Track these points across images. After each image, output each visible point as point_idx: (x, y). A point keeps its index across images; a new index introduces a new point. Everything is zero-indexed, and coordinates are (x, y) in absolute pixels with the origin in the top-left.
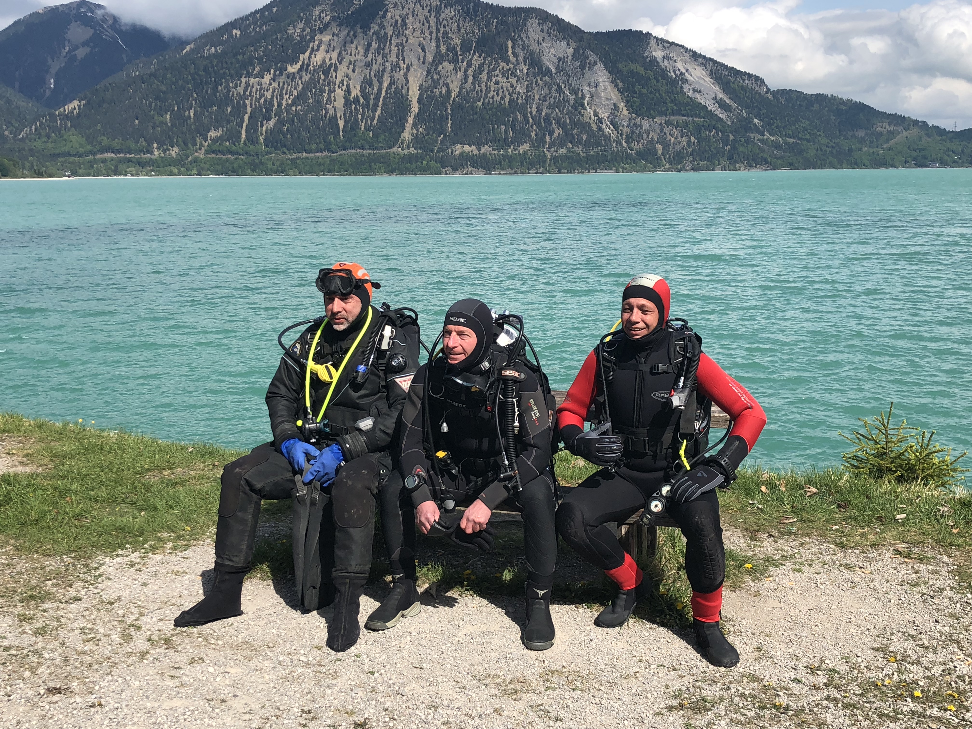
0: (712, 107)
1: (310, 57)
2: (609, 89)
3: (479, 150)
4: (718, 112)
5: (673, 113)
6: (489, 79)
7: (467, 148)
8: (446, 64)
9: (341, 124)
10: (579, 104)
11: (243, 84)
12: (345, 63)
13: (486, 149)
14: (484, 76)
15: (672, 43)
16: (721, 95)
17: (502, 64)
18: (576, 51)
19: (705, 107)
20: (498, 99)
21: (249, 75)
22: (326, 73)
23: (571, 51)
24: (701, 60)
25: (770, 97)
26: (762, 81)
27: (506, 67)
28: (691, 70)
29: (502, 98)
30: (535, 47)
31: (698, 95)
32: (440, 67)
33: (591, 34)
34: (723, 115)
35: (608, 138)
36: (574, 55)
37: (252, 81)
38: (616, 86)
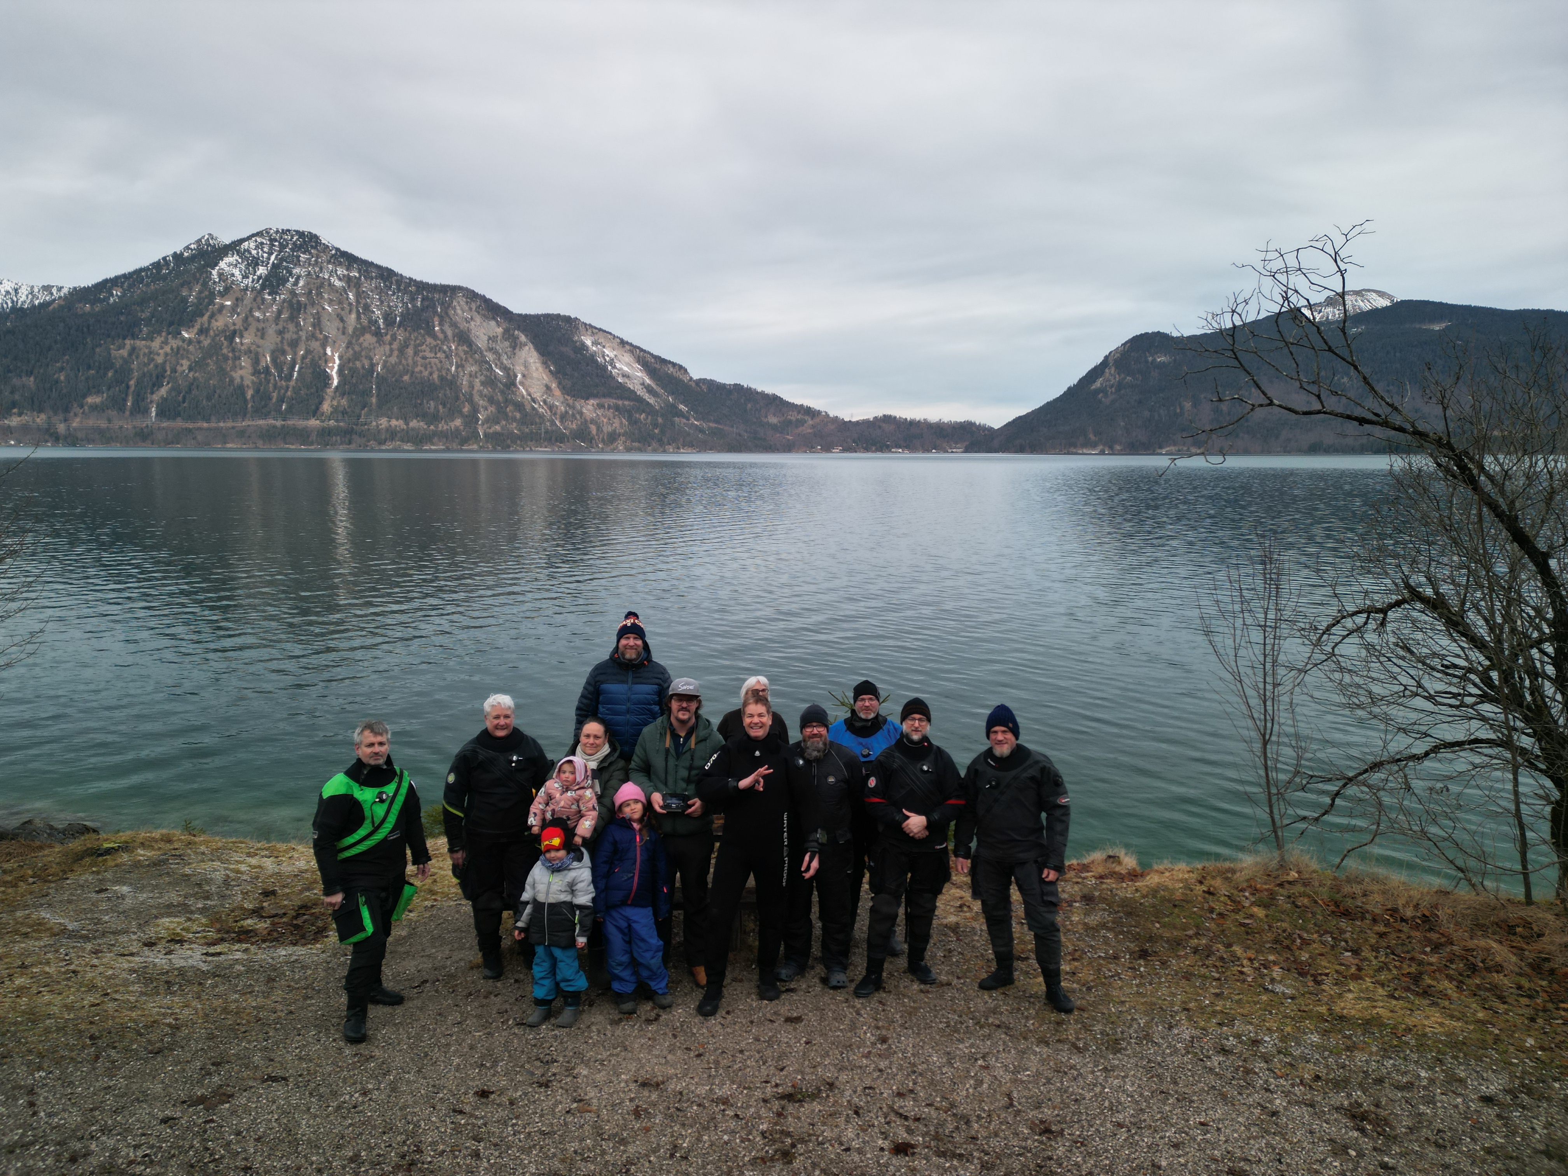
0: (641, 392)
1: (209, 322)
2: (541, 369)
3: (407, 424)
4: (647, 397)
5: (604, 396)
6: (416, 353)
7: (394, 423)
8: (368, 336)
9: (249, 393)
10: (511, 384)
11: (128, 347)
12: (252, 329)
13: (414, 424)
14: (410, 351)
15: (600, 330)
16: (648, 381)
17: (429, 340)
18: (506, 331)
19: (633, 392)
20: (426, 374)
21: (134, 337)
22: (231, 339)
23: (500, 330)
24: (628, 347)
25: (693, 385)
26: (686, 370)
27: (434, 343)
28: (620, 357)
29: (431, 374)
30: (463, 325)
31: (627, 380)
32: (362, 339)
33: (520, 315)
34: (651, 400)
35: (542, 416)
36: (504, 334)
37: (139, 343)
38: (548, 367)
